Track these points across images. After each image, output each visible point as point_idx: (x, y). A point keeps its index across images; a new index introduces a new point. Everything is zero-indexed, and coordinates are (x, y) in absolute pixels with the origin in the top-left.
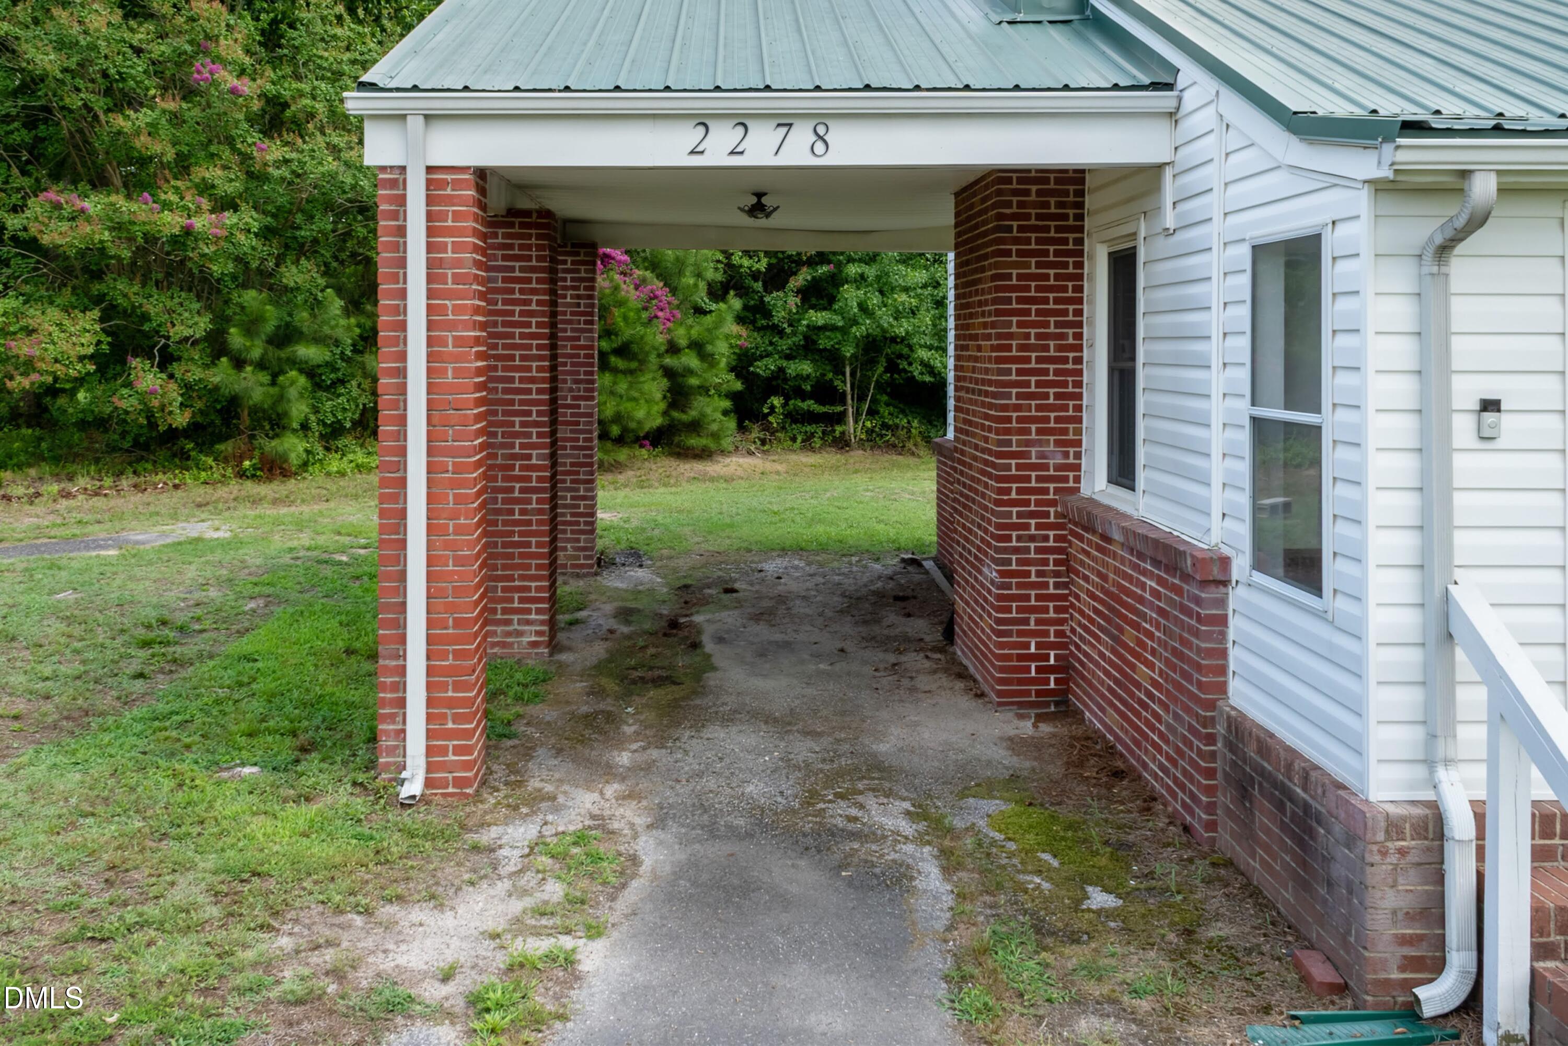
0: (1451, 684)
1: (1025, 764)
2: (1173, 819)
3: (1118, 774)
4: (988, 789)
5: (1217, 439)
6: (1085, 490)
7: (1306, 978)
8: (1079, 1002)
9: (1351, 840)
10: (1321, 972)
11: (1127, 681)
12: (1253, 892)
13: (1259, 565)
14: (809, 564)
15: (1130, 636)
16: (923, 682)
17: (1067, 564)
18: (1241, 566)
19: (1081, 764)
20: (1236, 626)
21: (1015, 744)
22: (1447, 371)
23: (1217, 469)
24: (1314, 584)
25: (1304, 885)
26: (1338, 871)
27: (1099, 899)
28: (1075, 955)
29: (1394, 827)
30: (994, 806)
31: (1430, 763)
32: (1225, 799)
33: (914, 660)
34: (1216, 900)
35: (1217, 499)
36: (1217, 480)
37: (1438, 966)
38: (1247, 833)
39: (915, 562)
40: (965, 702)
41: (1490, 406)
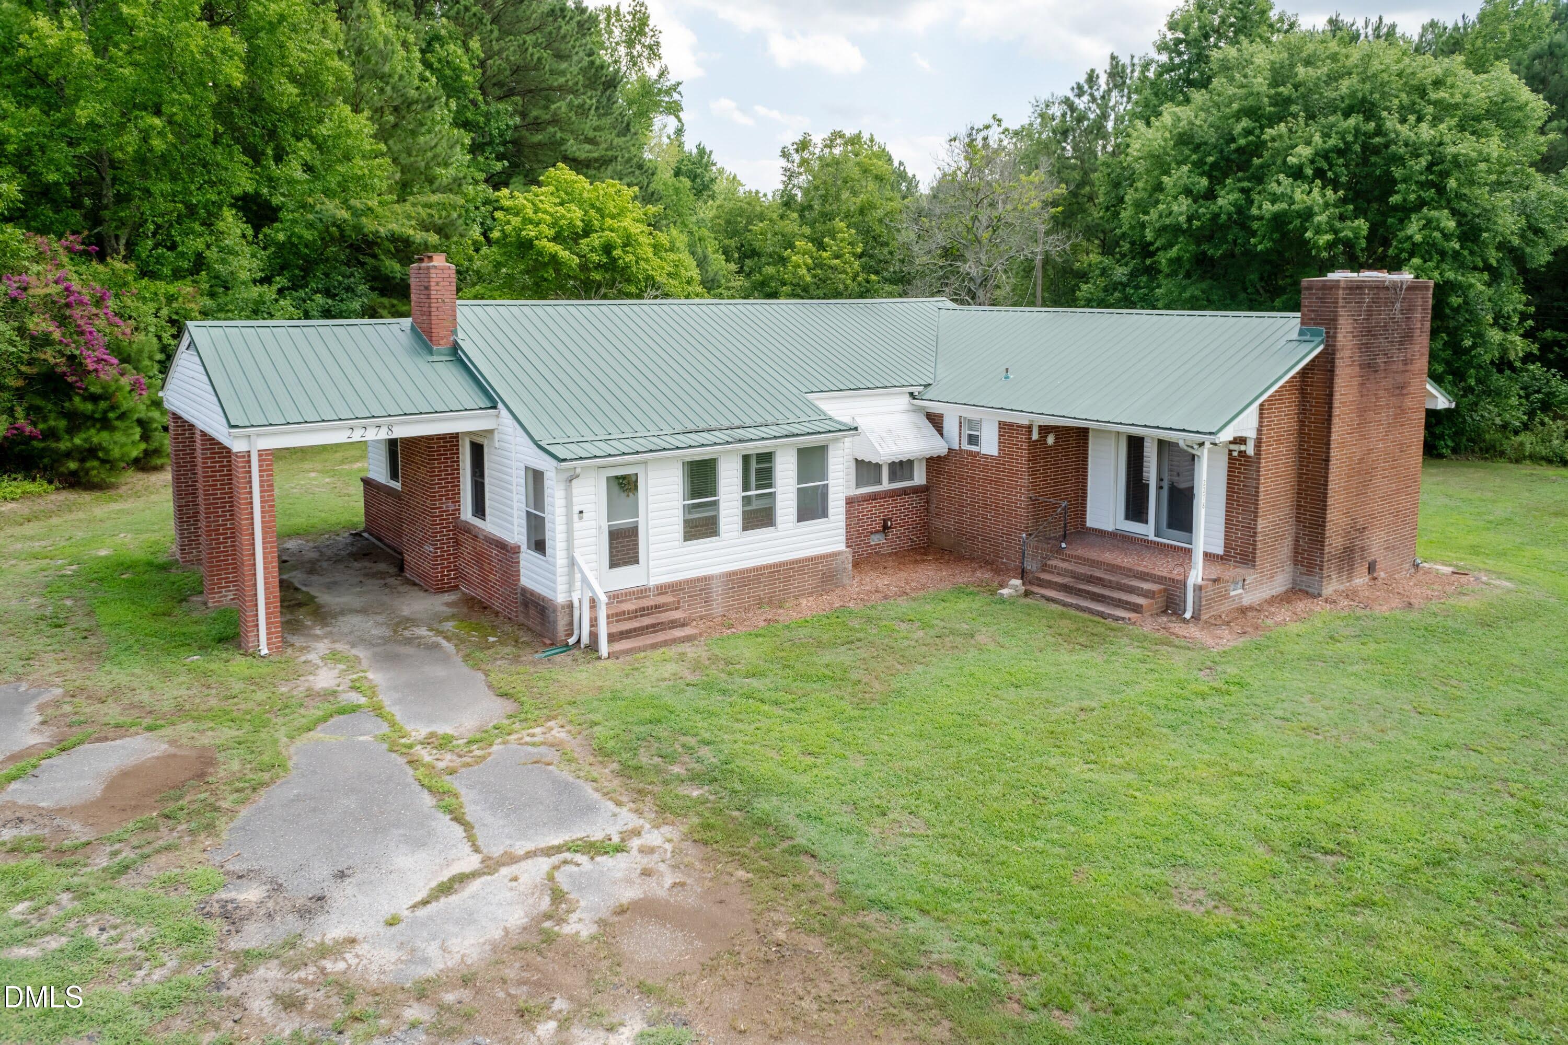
0: (574, 573)
1: (455, 610)
2: (505, 617)
3: (485, 608)
4: (447, 619)
5: (516, 513)
6: (463, 517)
7: (545, 644)
8: (496, 659)
9: (554, 611)
10: (548, 642)
11: (485, 580)
12: (529, 629)
13: (529, 548)
14: (308, 541)
15: (486, 566)
16: (401, 589)
17: (457, 543)
18: (524, 547)
19: (472, 607)
20: (522, 563)
21: (448, 604)
22: (572, 505)
23: (516, 521)
24: (544, 553)
25: (543, 624)
26: (551, 619)
27: (491, 639)
28: (491, 651)
29: (563, 607)
30: (451, 624)
31: (570, 592)
32: (521, 609)
33: (391, 581)
34: (521, 633)
35: (516, 529)
36: (516, 524)
37: (571, 635)
38: (527, 616)
39: (358, 535)
40: (422, 594)
41: (581, 512)
